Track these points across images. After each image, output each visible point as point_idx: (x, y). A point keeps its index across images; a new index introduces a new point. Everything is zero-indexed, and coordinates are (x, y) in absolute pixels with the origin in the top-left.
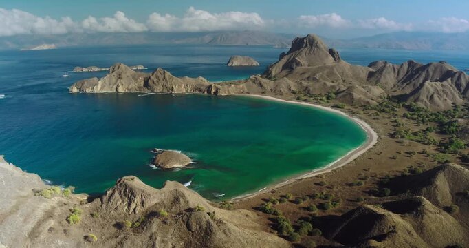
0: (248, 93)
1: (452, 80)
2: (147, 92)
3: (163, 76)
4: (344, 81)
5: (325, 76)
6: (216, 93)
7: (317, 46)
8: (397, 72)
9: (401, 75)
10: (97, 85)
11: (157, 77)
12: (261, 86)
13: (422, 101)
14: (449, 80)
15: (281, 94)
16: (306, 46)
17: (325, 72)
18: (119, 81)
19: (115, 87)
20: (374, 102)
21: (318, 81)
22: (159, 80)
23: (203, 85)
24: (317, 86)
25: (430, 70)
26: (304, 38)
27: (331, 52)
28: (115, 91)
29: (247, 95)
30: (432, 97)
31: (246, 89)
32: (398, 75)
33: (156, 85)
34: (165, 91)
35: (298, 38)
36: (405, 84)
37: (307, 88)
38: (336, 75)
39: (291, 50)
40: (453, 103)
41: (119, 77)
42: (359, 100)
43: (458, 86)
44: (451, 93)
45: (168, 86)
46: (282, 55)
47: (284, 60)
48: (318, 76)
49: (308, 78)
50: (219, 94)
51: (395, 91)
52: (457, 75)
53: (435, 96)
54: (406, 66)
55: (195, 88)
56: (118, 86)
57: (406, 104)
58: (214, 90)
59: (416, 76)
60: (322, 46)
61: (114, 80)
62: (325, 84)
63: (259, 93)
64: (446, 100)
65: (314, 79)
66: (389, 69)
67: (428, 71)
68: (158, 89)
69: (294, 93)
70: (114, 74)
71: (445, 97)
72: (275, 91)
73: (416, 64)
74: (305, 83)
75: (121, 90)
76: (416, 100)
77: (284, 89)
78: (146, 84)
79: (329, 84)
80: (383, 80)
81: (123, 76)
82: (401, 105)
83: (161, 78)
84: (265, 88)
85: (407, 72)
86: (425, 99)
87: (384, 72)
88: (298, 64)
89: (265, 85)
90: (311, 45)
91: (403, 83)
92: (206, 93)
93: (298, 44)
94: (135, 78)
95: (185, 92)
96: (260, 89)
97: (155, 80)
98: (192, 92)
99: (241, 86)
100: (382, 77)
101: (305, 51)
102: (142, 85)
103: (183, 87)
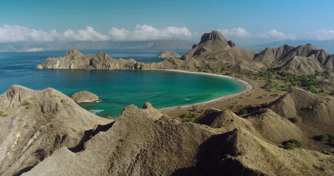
0: (164, 68)
1: (315, 56)
2: (91, 68)
3: (103, 57)
4: (236, 60)
5: (222, 57)
6: (140, 69)
7: (219, 39)
8: (275, 52)
9: (279, 55)
10: (56, 64)
11: (99, 58)
13: (292, 69)
14: (313, 56)
15: (188, 68)
16: (211, 39)
17: (223, 54)
18: (71, 62)
19: (68, 65)
20: (256, 71)
21: (216, 60)
22: (100, 60)
23: (132, 63)
24: (215, 63)
25: (299, 50)
26: (209, 34)
27: (230, 43)
28: (68, 68)
29: (164, 70)
30: (299, 66)
31: (163, 66)
32: (276, 55)
33: (98, 63)
34: (104, 68)
35: (205, 34)
36: (281, 61)
37: (208, 64)
38: (230, 56)
39: (201, 43)
40: (315, 71)
41: (73, 58)
42: (245, 70)
43: (320, 60)
44: (315, 64)
45: (107, 64)
46: (194, 46)
47: (195, 49)
48: (217, 57)
49: (210, 59)
50: (143, 69)
51: (273, 66)
52: (319, 52)
53: (302, 66)
54: (282, 50)
55: (126, 66)
56: (71, 64)
57: (280, 72)
58: (139, 67)
59: (289, 55)
60: (222, 39)
61: (68, 60)
62: (221, 62)
63: (172, 68)
64: (310, 68)
66: (270, 51)
68: (99, 67)
69: (198, 68)
70: (69, 56)
71: (309, 66)
72: (184, 67)
73: (290, 47)
74: (207, 62)
75: (72, 67)
76: (287, 69)
77: (191, 65)
78: (91, 63)
79: (225, 62)
80: (264, 59)
81: (75, 57)
82: (276, 72)
83: (102, 58)
84: (177, 65)
85: (283, 53)
86: (294, 68)
87: (266, 53)
88: (204, 51)
89: (177, 63)
90: (215, 38)
91: (279, 60)
92: (133, 68)
93: (205, 38)
94: (83, 59)
95: (118, 68)
96: (173, 66)
97: (98, 60)
98: (124, 69)
99: (160, 63)
100: (265, 57)
101: (210, 42)
102: (88, 64)
103: (117, 65)
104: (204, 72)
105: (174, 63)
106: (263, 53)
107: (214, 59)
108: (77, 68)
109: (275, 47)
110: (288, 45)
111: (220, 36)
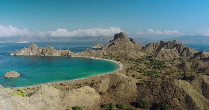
0: (84, 56)
1: (177, 48)
2: (42, 55)
5: (121, 49)
7: (124, 37)
8: (155, 46)
9: (156, 48)
10: (21, 52)
11: (47, 49)
13: (158, 57)
14: (175, 48)
15: (98, 56)
17: (122, 47)
18: (31, 51)
19: (29, 53)
21: (117, 51)
22: (47, 50)
23: (66, 53)
29: (84, 57)
30: (163, 55)
31: (84, 55)
33: (46, 52)
34: (49, 55)
37: (111, 54)
38: (126, 48)
40: (174, 58)
41: (32, 49)
42: (130, 57)
43: (179, 50)
44: (174, 53)
45: (51, 53)
46: (110, 42)
50: (71, 56)
52: (179, 46)
53: (165, 55)
54: (159, 44)
55: (62, 54)
56: (30, 53)
57: (151, 59)
58: (69, 55)
60: (126, 37)
61: (29, 50)
62: (119, 52)
64: (170, 56)
66: (151, 45)
67: (167, 45)
68: (46, 54)
70: (30, 48)
71: (170, 55)
72: (96, 55)
74: (111, 52)
75: (31, 54)
76: (155, 57)
77: (101, 54)
79: (122, 52)
80: (147, 50)
81: (33, 49)
82: (148, 59)
83: (48, 49)
84: (92, 54)
85: (160, 46)
86: (160, 56)
89: (92, 53)
92: (66, 56)
94: (38, 50)
95: (58, 55)
96: (90, 54)
97: (46, 50)
98: (61, 56)
99: (82, 53)
102: (41, 53)
103: (57, 53)
104: (106, 58)
105: (91, 53)
106: (147, 46)
107: (116, 50)
108: (34, 55)
109: (155, 43)
110: (163, 41)
111: (125, 35)
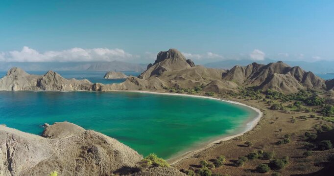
0: (127, 90)
1: (292, 74)
2: (39, 90)
3: (53, 77)
4: (205, 79)
5: (189, 76)
6: (100, 90)
7: (177, 57)
8: (244, 71)
9: (249, 73)
11: (49, 78)
12: (138, 84)
13: (275, 87)
14: (289, 73)
15: (155, 89)
16: (169, 57)
17: (189, 73)
18: (14, 83)
19: (11, 86)
20: (236, 91)
21: (184, 79)
22: (50, 80)
24: (184, 83)
25: (271, 68)
26: (166, 53)
27: (189, 61)
28: (11, 90)
29: (127, 91)
30: (282, 85)
31: (125, 87)
32: (246, 74)
33: (47, 84)
34: (56, 90)
35: (162, 52)
36: (254, 79)
37: (176, 85)
38: (197, 75)
39: (157, 62)
40: (298, 89)
41: (16, 78)
42: (224, 90)
45: (58, 85)
46: (150, 66)
47: (152, 69)
48: (183, 76)
49: (175, 78)
50: (102, 90)
51: (247, 85)
53: (284, 83)
55: (82, 87)
56: (14, 86)
57: (263, 91)
58: (98, 88)
59: (261, 73)
60: (181, 57)
61: (10, 80)
62: (190, 81)
63: (136, 89)
64: (292, 86)
65: (181, 78)
67: (270, 69)
68: (49, 88)
69: (166, 89)
70: (11, 75)
71: (291, 84)
72: (149, 88)
73: (259, 65)
74: (173, 82)
75: (16, 89)
77: (157, 86)
78: (39, 84)
79: (194, 81)
80: (235, 77)
81: (19, 77)
82: (259, 91)
83: (52, 78)
84: (141, 86)
85: (253, 72)
86: (277, 87)
87: (235, 72)
88: (164, 70)
89: (140, 83)
90: (173, 57)
91: (251, 79)
92: (91, 90)
93: (162, 57)
94: (29, 79)
95: (72, 90)
96: (136, 86)
97: (47, 80)
98: (79, 90)
99: (121, 84)
100: (234, 75)
101: (168, 61)
102: (35, 85)
103: (71, 86)
105: (137, 83)
108: (22, 90)
110: (257, 63)
